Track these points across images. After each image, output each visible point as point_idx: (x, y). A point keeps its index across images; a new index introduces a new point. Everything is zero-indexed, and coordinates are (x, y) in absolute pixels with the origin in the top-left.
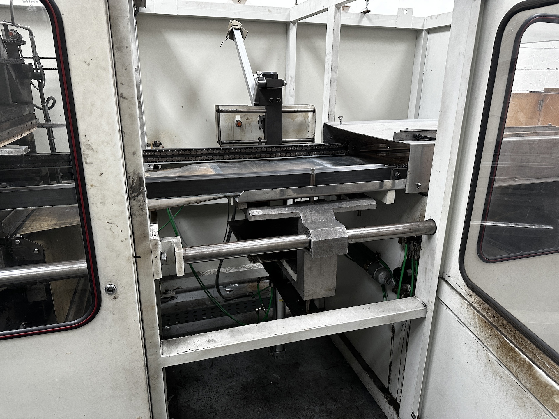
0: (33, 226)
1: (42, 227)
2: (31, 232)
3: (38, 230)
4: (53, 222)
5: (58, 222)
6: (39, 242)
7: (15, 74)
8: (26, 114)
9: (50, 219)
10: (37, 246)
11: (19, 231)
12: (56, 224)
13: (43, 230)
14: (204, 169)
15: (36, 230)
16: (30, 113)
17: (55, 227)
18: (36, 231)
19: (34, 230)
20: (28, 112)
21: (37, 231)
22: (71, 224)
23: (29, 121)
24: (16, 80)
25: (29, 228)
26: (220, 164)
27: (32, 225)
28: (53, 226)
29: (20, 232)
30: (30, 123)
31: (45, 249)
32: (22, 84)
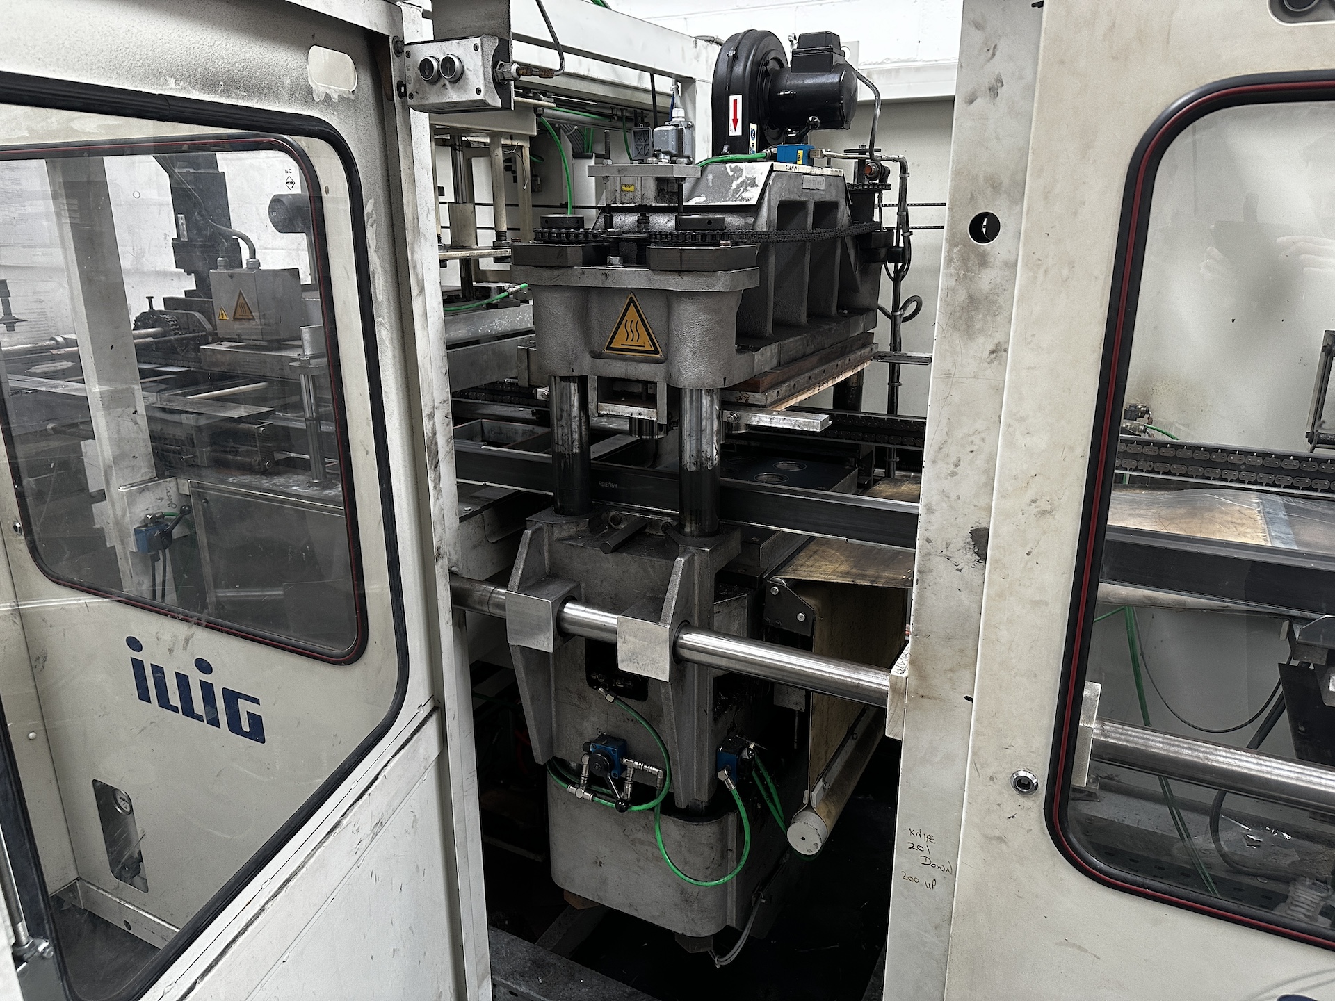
0: (808, 566)
1: (822, 574)
2: (800, 578)
3: (814, 577)
4: (844, 568)
5: (852, 571)
6: (810, 602)
7: (856, 253)
8: (856, 334)
9: (842, 558)
10: (805, 609)
11: (783, 570)
12: (848, 573)
13: (820, 580)
14: (1237, 508)
15: (810, 576)
16: (865, 332)
17: (843, 579)
18: (808, 579)
19: (806, 576)
20: (861, 330)
21: (811, 579)
22: (873, 582)
23: (857, 349)
24: (856, 264)
25: (801, 569)
26: (1294, 503)
27: (807, 563)
28: (841, 577)
29: (784, 572)
30: (856, 355)
31: (817, 617)
32: (864, 272)
